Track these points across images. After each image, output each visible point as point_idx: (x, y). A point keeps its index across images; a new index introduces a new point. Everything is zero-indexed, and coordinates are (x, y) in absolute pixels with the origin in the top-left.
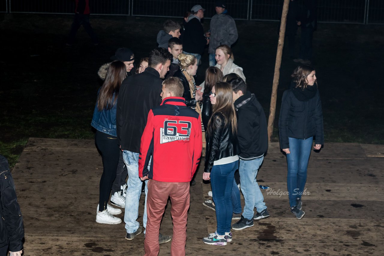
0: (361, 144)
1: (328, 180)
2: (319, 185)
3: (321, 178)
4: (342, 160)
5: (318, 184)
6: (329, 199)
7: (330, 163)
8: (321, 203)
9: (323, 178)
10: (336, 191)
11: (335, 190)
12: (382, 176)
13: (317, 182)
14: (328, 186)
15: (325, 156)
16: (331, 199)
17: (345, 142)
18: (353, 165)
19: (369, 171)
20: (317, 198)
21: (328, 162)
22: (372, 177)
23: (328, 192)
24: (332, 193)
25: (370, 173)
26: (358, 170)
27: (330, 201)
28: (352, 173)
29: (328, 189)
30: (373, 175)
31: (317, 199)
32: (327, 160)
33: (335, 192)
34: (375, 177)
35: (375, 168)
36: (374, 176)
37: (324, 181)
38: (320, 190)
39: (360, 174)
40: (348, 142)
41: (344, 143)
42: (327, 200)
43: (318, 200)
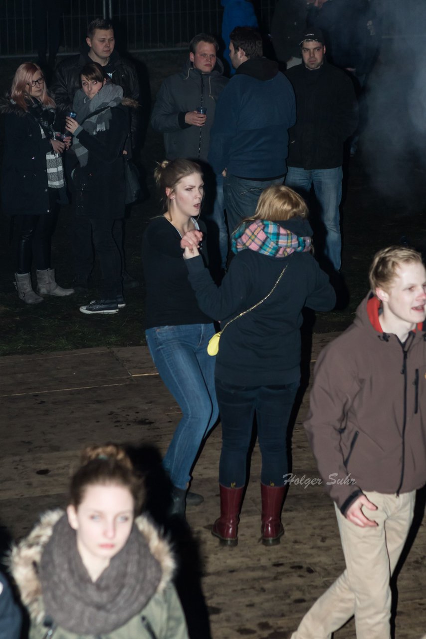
0: (115, 349)
1: (41, 447)
2: (20, 460)
3: (24, 442)
4: (71, 393)
5: (17, 458)
6: (47, 493)
7: (42, 402)
8: (27, 505)
9: (29, 443)
10: (61, 471)
11: (58, 468)
12: (170, 422)
13: (14, 455)
14: (41, 461)
15: (30, 389)
16: (51, 493)
17: (77, 348)
18: (99, 402)
19: (137, 413)
20: (17, 495)
21: (39, 401)
22: (147, 426)
23: (43, 476)
24: (52, 476)
25: (141, 416)
26: (111, 413)
27: (48, 496)
28: (98, 422)
29: (43, 467)
30: (147, 421)
31: (18, 497)
32: (37, 396)
33: (59, 475)
34: (152, 425)
35: (151, 402)
36: (150, 423)
37: (30, 451)
38: (22, 473)
39: (118, 421)
40: (85, 346)
41: (74, 351)
42: (42, 494)
43: (18, 499)
